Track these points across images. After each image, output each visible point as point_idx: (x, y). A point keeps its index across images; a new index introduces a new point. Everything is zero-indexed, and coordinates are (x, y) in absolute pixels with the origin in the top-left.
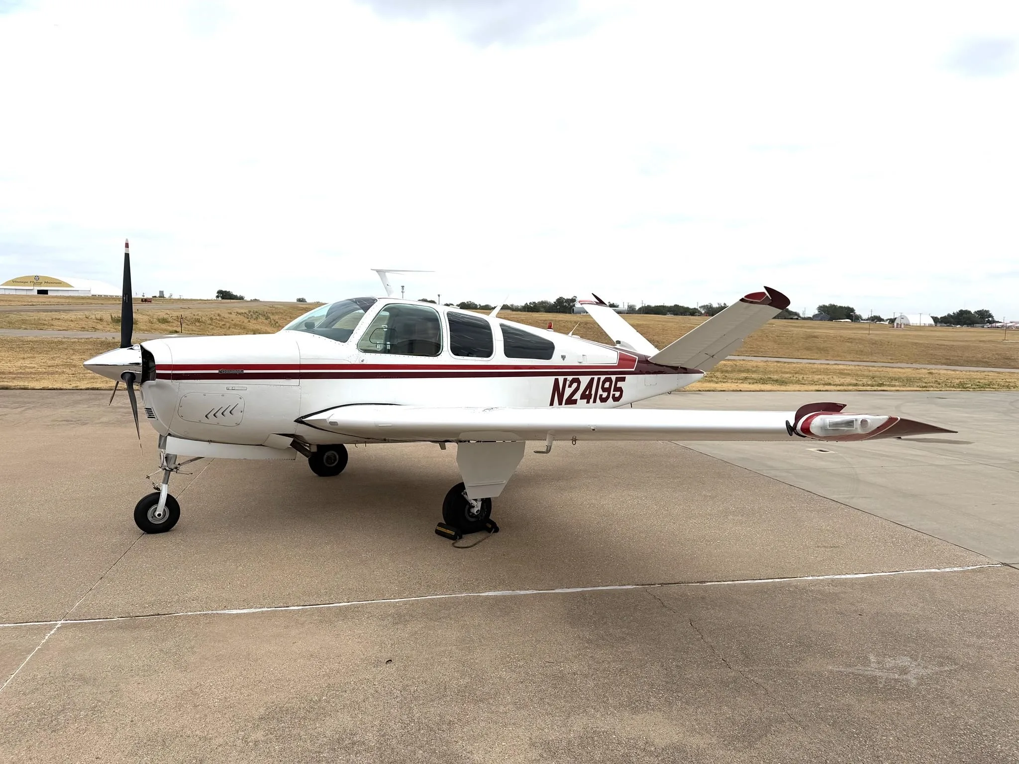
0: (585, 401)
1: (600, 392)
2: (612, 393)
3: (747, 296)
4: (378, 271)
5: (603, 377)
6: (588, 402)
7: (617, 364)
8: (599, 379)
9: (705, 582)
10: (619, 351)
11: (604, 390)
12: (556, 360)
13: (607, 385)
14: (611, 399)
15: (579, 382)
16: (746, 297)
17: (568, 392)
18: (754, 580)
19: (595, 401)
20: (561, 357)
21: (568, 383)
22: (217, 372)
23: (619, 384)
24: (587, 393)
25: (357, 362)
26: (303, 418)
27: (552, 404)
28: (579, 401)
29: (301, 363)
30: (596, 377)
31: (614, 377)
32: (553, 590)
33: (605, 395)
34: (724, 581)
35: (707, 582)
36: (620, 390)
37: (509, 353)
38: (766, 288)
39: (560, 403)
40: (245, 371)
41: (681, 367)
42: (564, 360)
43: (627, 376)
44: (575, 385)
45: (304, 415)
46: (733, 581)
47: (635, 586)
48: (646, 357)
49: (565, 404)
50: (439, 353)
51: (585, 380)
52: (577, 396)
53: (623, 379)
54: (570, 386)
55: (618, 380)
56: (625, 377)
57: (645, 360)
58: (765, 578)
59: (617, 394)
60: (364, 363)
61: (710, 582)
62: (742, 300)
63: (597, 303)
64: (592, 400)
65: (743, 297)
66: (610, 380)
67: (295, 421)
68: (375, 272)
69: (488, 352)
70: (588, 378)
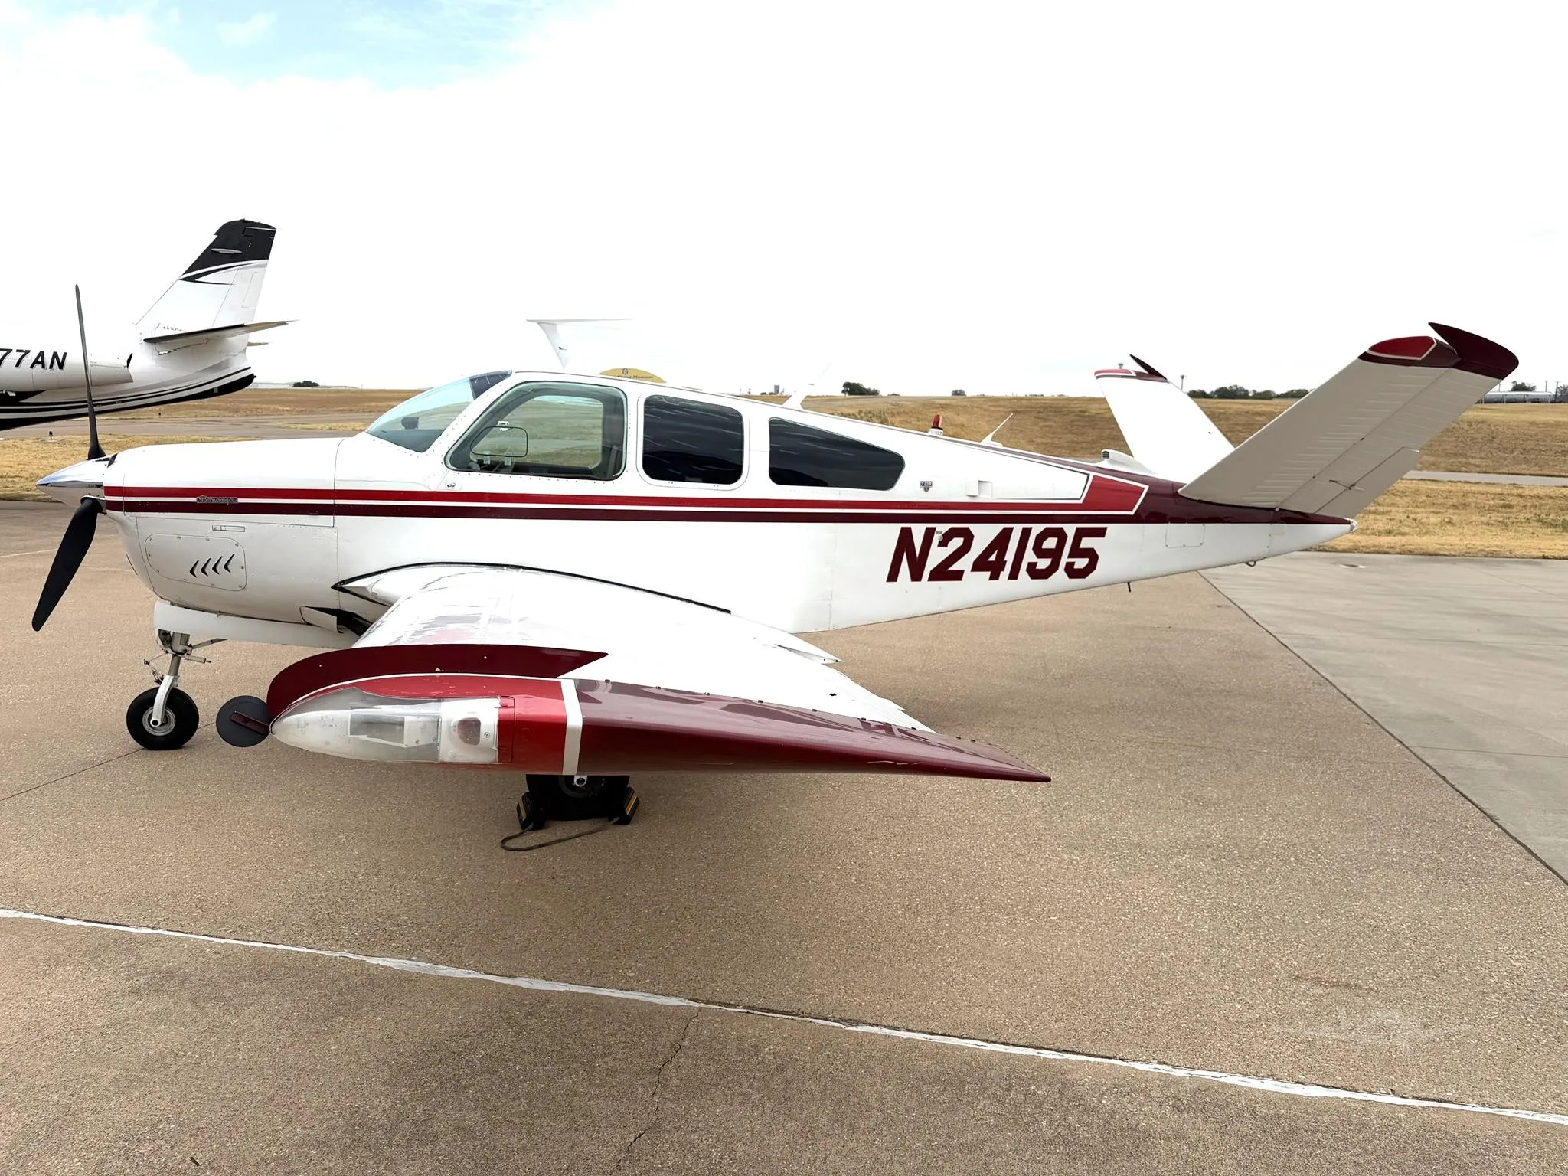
0: (988, 574)
1: (1030, 556)
2: (1065, 559)
3: (1378, 347)
4: (540, 323)
5: (1037, 529)
6: (995, 576)
7: (1081, 502)
8: (1026, 533)
9: (858, 1022)
10: (1092, 474)
11: (1039, 552)
12: (905, 489)
13: (1050, 543)
14: (1061, 573)
15: (968, 537)
16: (1372, 349)
17: (937, 555)
18: (987, 1041)
19: (1013, 575)
20: (919, 484)
21: (937, 538)
22: (194, 500)
23: (1086, 543)
24: (993, 558)
25: (443, 488)
26: (344, 584)
27: (893, 576)
28: (968, 574)
29: (336, 489)
30: (1018, 529)
31: (1070, 529)
32: (514, 977)
33: (1043, 564)
34: (908, 1030)
35: (865, 1023)
36: (1092, 556)
37: (779, 475)
38: (1436, 327)
39: (916, 576)
40: (240, 501)
41: (1280, 510)
42: (926, 490)
43: (1111, 528)
44: (957, 543)
45: (347, 578)
46: (931, 1033)
47: (686, 1002)
48: (1175, 486)
49: (930, 579)
50: (619, 473)
51: (984, 535)
52: (965, 563)
53: (1101, 533)
54: (943, 543)
55: (1080, 534)
56: (1105, 529)
57: (1170, 491)
58: (1022, 1042)
59: (1081, 563)
60: (456, 489)
61: (870, 1024)
62: (1365, 357)
63: (1139, 376)
64: (1005, 574)
65: (1366, 349)
66: (1061, 535)
67: (334, 587)
68: (536, 324)
69: (731, 472)
70: (996, 529)
